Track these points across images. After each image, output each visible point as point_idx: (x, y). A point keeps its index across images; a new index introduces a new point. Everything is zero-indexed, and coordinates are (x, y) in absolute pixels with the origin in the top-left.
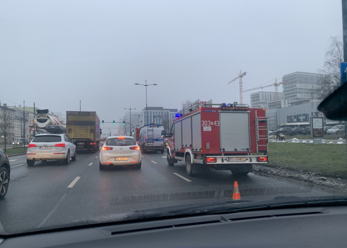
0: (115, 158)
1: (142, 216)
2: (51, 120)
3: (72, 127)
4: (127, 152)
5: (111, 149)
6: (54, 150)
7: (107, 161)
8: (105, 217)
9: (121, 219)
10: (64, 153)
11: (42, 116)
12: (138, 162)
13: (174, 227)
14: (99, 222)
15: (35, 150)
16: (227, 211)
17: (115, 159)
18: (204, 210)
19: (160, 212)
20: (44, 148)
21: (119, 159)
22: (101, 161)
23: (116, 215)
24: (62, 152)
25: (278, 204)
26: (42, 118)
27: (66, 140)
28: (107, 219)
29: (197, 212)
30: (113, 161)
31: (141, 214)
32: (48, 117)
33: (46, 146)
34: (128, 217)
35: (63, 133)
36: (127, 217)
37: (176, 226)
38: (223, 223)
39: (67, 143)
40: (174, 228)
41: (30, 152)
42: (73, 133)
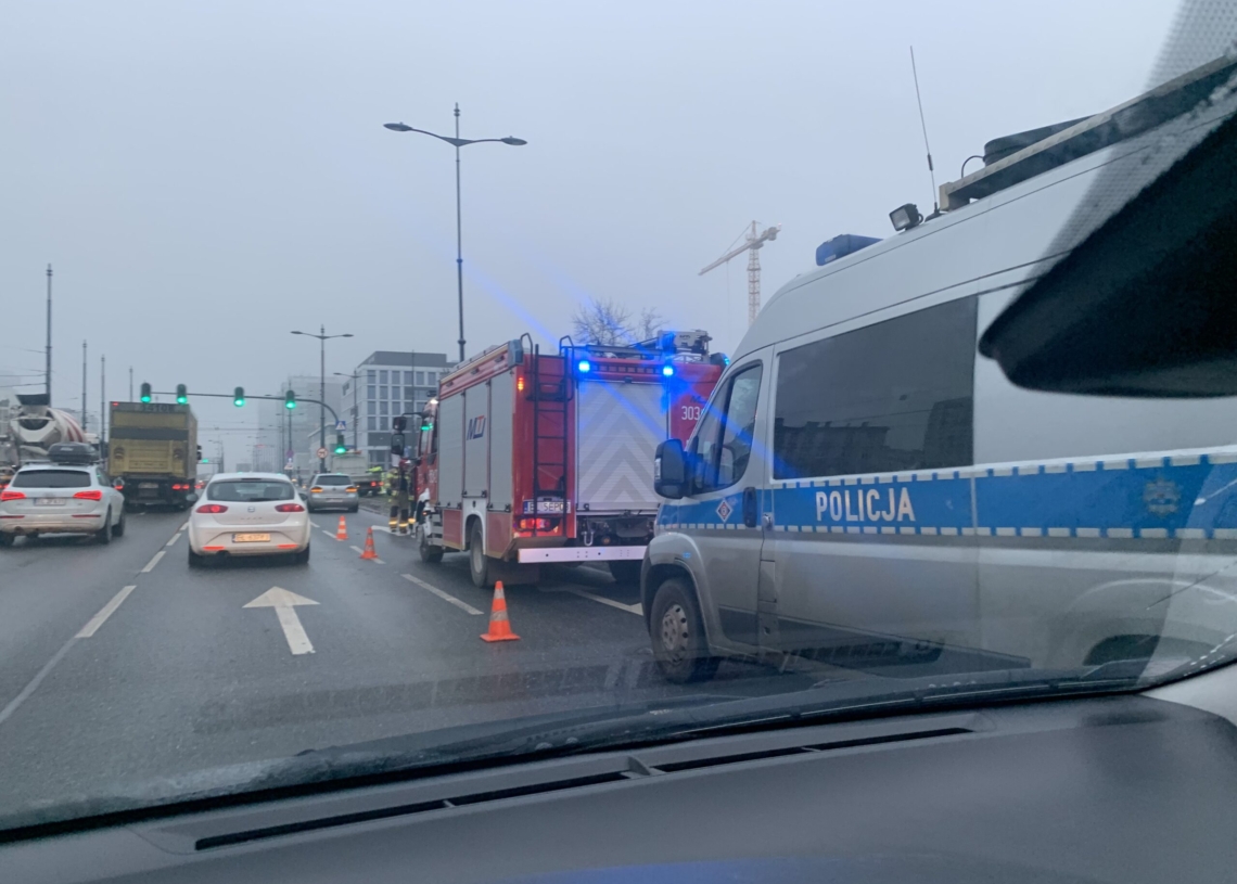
0: (234, 534)
1: (325, 768)
2: (58, 423)
3: (125, 443)
4: (269, 519)
5: (223, 509)
6: (74, 506)
7: (212, 544)
8: (172, 782)
9: (238, 786)
10: (98, 516)
11: (34, 412)
12: (301, 547)
13: (451, 806)
14: (143, 805)
15: (22, 508)
16: (650, 738)
17: (233, 537)
18: (566, 739)
19: (400, 753)
20: (46, 501)
21: (246, 537)
22: (193, 543)
23: (220, 771)
24: (95, 512)
25: (827, 705)
26: (32, 417)
27: (101, 483)
28: (180, 787)
29: (541, 746)
30: (227, 544)
31: (322, 762)
32: (49, 414)
33: (50, 498)
34: (270, 776)
35: (92, 464)
36: (264, 776)
37: (457, 801)
38: (635, 780)
39: (104, 490)
40: (451, 811)
41: (7, 511)
42: (127, 459)
